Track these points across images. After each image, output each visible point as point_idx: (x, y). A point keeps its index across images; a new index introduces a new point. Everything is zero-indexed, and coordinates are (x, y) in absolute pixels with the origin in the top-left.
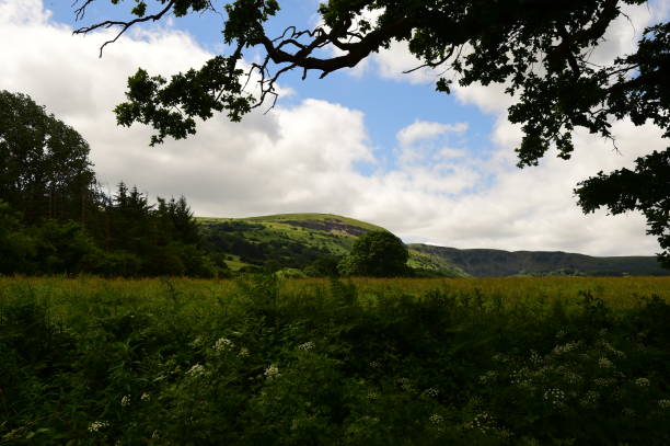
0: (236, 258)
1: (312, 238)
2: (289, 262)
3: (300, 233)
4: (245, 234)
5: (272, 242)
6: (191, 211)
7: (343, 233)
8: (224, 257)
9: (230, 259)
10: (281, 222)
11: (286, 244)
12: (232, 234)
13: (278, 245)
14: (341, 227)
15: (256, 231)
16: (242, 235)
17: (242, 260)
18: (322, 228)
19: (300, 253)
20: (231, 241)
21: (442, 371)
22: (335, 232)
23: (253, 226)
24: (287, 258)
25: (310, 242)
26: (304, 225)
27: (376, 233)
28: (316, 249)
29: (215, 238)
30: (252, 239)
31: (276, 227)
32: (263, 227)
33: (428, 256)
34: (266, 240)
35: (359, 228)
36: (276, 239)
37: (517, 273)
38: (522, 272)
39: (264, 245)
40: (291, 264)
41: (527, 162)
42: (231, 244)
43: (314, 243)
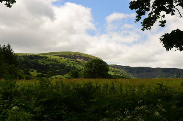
0: (35, 71)
1: (68, 62)
2: (59, 72)
3: (63, 60)
4: (39, 61)
5: (51, 64)
6: (13, 50)
7: (81, 60)
8: (30, 70)
9: (32, 71)
10: (55, 55)
11: (57, 65)
12: (33, 60)
13: (53, 65)
14: (81, 58)
15: (44, 59)
16: (38, 61)
17: (38, 72)
18: (73, 58)
19: (63, 68)
20: (33, 63)
21: (87, 118)
22: (78, 60)
23: (43, 57)
24: (58, 71)
25: (67, 64)
26: (65, 56)
27: (95, 60)
28: (70, 67)
29: (26, 62)
30: (41, 63)
31: (53, 57)
32: (47, 58)
33: (118, 70)
34: (48, 63)
35: (88, 58)
36: (53, 62)
37: (156, 77)
38: (158, 76)
39: (47, 65)
40: (59, 73)
41: (146, 28)
42: (33, 65)
43: (69, 64)
